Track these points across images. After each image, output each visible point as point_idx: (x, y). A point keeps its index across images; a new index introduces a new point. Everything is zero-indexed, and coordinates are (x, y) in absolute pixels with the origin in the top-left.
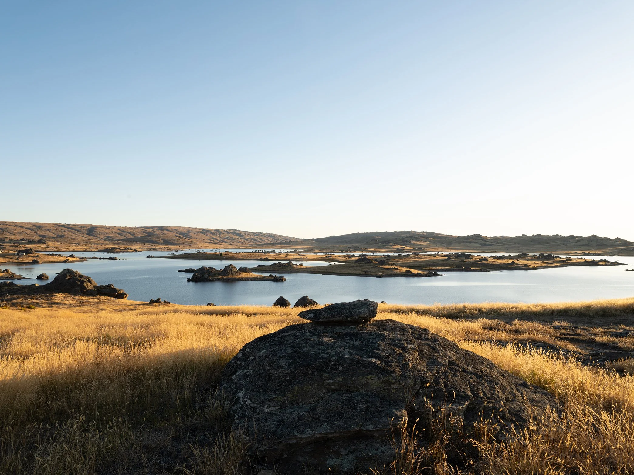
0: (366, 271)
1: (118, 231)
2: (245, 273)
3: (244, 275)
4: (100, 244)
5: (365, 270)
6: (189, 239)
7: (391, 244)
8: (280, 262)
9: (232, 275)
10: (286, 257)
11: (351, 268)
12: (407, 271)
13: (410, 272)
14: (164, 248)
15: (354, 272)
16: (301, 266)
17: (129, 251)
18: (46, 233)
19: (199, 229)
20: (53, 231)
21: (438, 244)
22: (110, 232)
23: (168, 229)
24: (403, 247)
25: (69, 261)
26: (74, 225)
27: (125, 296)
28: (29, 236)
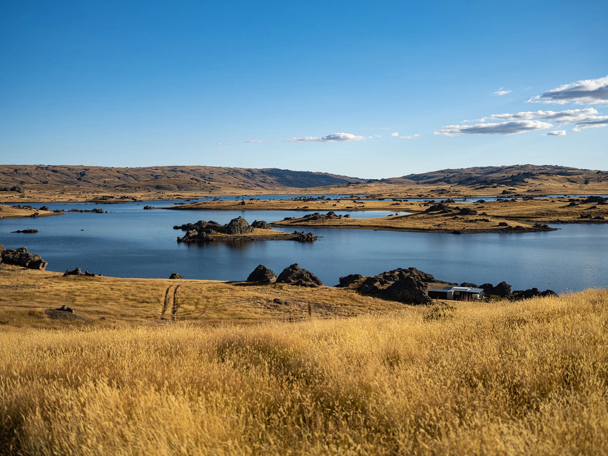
0: (439, 225)
1: (118, 174)
2: (261, 229)
3: (258, 232)
4: (90, 192)
5: (439, 223)
6: (209, 183)
7: (495, 185)
8: (317, 212)
9: (241, 233)
10: (334, 205)
11: (418, 221)
12: (501, 224)
13: (506, 225)
14: (174, 195)
15: (422, 226)
16: (347, 218)
17: (125, 200)
18: (25, 178)
19: (225, 169)
20: (34, 176)
21: (567, 183)
22: (106, 175)
23: (183, 169)
24: (512, 188)
25: (39, 214)
26: (61, 167)
27: (42, 264)
28: (3, 182)
